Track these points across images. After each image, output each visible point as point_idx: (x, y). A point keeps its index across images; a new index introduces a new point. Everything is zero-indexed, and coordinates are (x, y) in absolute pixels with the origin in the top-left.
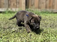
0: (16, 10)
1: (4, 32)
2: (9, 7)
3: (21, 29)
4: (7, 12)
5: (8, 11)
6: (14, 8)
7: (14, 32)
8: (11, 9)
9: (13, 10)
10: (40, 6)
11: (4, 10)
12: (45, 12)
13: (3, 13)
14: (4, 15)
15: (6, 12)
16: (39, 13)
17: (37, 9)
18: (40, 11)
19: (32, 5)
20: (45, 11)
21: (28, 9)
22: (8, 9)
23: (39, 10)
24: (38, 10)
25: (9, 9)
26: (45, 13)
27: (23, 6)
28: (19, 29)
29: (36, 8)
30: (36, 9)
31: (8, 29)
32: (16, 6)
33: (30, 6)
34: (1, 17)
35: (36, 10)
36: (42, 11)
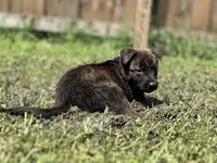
0: (108, 30)
2: (80, 15)
4: (69, 37)
5: (75, 30)
6: (102, 20)
7: (90, 136)
8: (90, 24)
9: (96, 31)
11: (59, 26)
13: (51, 39)
15: (65, 34)
16: (209, 52)
17: (203, 34)
19: (180, 15)
21: (162, 32)
22: (74, 24)
23: (211, 37)
24: (206, 39)
25: (81, 25)
27: (143, 16)
28: (113, 125)
29: (197, 29)
31: (64, 122)
32: (112, 12)
33: (171, 17)
34: (44, 58)
35: (199, 39)
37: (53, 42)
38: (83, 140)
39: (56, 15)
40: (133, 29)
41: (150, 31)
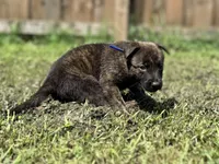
1: (28, 131)
2: (62, 17)
3: (100, 116)
4: (54, 38)
5: (58, 32)
6: (83, 20)
8: (72, 25)
9: (79, 31)
10: (189, 14)
11: (43, 28)
12: (210, 42)
13: (36, 41)
14: (43, 48)
15: (50, 35)
16: (184, 45)
17: (177, 28)
18: (188, 38)
19: (156, 12)
20: (208, 37)
21: (140, 28)
22: (57, 26)
23: (185, 30)
24: (181, 33)
25: (64, 27)
26: (209, 46)
27: (121, 14)
28: (93, 117)
29: (173, 23)
30: (170, 29)
31: (46, 117)
32: (92, 12)
33: (147, 14)
35: (174, 32)
36: (199, 35)
37: (38, 44)
38: (63, 133)
39: (40, 18)
40: (112, 28)
41: (129, 28)
